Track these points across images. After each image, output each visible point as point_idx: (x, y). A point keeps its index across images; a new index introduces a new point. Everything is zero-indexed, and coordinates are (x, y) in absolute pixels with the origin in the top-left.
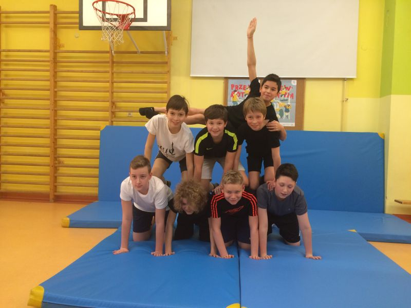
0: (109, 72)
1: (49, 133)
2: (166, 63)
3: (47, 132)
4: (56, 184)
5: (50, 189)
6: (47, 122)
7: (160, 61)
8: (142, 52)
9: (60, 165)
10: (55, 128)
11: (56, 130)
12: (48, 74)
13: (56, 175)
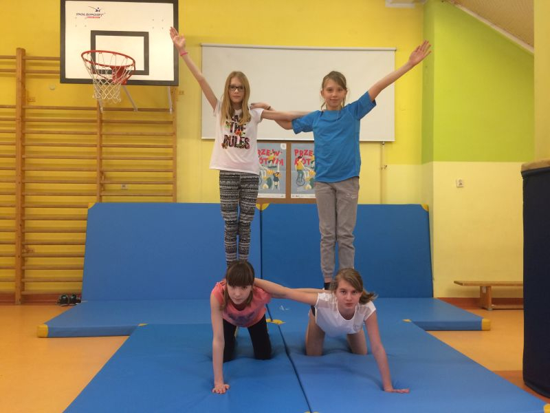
0: (96, 134)
1: (15, 212)
2: (171, 123)
3: (12, 211)
4: (23, 280)
5: (16, 287)
6: (12, 198)
7: (162, 119)
8: (140, 110)
9: (29, 254)
10: (23, 207)
11: (23, 208)
12: (13, 136)
13: (23, 268)
